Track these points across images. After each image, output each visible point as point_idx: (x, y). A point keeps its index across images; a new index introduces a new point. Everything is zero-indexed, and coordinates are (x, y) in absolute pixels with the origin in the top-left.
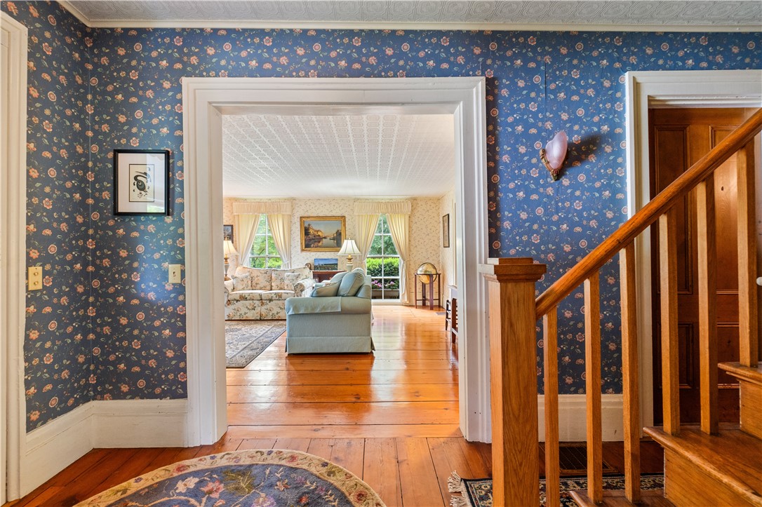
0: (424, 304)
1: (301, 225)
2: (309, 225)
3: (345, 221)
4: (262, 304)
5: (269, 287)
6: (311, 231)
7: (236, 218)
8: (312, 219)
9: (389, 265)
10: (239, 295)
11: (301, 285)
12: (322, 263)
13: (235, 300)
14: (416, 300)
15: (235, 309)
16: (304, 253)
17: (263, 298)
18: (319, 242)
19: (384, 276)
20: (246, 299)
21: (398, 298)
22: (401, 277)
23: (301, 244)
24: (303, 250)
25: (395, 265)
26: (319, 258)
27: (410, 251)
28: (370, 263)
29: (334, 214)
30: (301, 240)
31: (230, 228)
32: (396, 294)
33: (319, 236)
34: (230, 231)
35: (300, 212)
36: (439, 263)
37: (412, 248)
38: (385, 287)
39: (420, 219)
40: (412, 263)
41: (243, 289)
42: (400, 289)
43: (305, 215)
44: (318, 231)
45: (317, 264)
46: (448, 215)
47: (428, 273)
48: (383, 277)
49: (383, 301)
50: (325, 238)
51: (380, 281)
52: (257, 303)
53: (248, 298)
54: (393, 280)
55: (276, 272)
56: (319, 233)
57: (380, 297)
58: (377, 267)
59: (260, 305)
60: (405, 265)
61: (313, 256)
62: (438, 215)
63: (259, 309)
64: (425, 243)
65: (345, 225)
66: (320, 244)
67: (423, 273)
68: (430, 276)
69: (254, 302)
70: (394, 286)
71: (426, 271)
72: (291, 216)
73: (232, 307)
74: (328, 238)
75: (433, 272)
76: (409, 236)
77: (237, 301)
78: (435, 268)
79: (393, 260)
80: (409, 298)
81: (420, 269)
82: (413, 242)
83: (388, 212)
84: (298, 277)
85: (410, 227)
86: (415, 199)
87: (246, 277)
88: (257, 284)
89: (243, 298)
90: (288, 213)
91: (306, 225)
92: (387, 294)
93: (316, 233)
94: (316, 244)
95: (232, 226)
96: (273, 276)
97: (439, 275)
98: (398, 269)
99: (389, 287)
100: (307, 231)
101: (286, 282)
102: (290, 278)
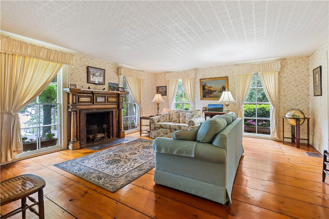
0: (293, 141)
1: (200, 84)
2: (205, 84)
3: (228, 80)
4: (171, 132)
5: (178, 121)
6: (206, 87)
7: (168, 82)
8: (207, 80)
9: (263, 109)
10: (159, 125)
11: (193, 122)
12: (212, 107)
13: (158, 127)
14: (284, 138)
15: (157, 133)
16: (202, 101)
17: (171, 128)
18: (211, 94)
19: (258, 117)
20: (163, 128)
21: (269, 134)
22: (272, 119)
23: (201, 95)
24: (201, 99)
25: (267, 109)
26: (212, 104)
27: (280, 99)
28: (247, 108)
29: (221, 76)
30: (201, 93)
31: (165, 87)
32: (267, 131)
33: (211, 90)
34: (165, 89)
35: (200, 76)
36: (308, 109)
37: (281, 97)
38: (258, 125)
39: (289, 75)
40: (281, 108)
41: (164, 121)
42: (271, 127)
43: (203, 78)
44: (210, 87)
45: (210, 108)
46: (321, 67)
47: (296, 117)
48: (256, 118)
49: (256, 135)
50: (215, 91)
51: (255, 120)
52: (168, 130)
53: (164, 127)
54: (265, 121)
55: (182, 112)
56: (211, 89)
57: (254, 132)
58: (253, 111)
59: (170, 132)
60: (275, 110)
61: (207, 103)
62: (308, 70)
63: (169, 134)
64: (294, 93)
65: (228, 83)
66: (212, 95)
67: (291, 117)
68: (298, 120)
69: (167, 129)
70: (266, 124)
71: (294, 115)
72: (195, 79)
73: (156, 131)
74: (217, 91)
75: (301, 116)
76: (279, 88)
77: (159, 128)
78: (302, 113)
79: (265, 106)
80: (278, 135)
81: (289, 113)
82: (282, 93)
83: (260, 71)
84: (192, 116)
85: (279, 81)
86: (284, 59)
87: (166, 114)
88: (172, 119)
89: (161, 127)
90: (192, 78)
91: (203, 84)
92: (260, 130)
93: (209, 88)
94: (209, 95)
95: (166, 87)
96: (181, 114)
97: (308, 119)
98: (269, 112)
99: (262, 125)
100: (203, 87)
101: (187, 119)
102: (188, 116)
